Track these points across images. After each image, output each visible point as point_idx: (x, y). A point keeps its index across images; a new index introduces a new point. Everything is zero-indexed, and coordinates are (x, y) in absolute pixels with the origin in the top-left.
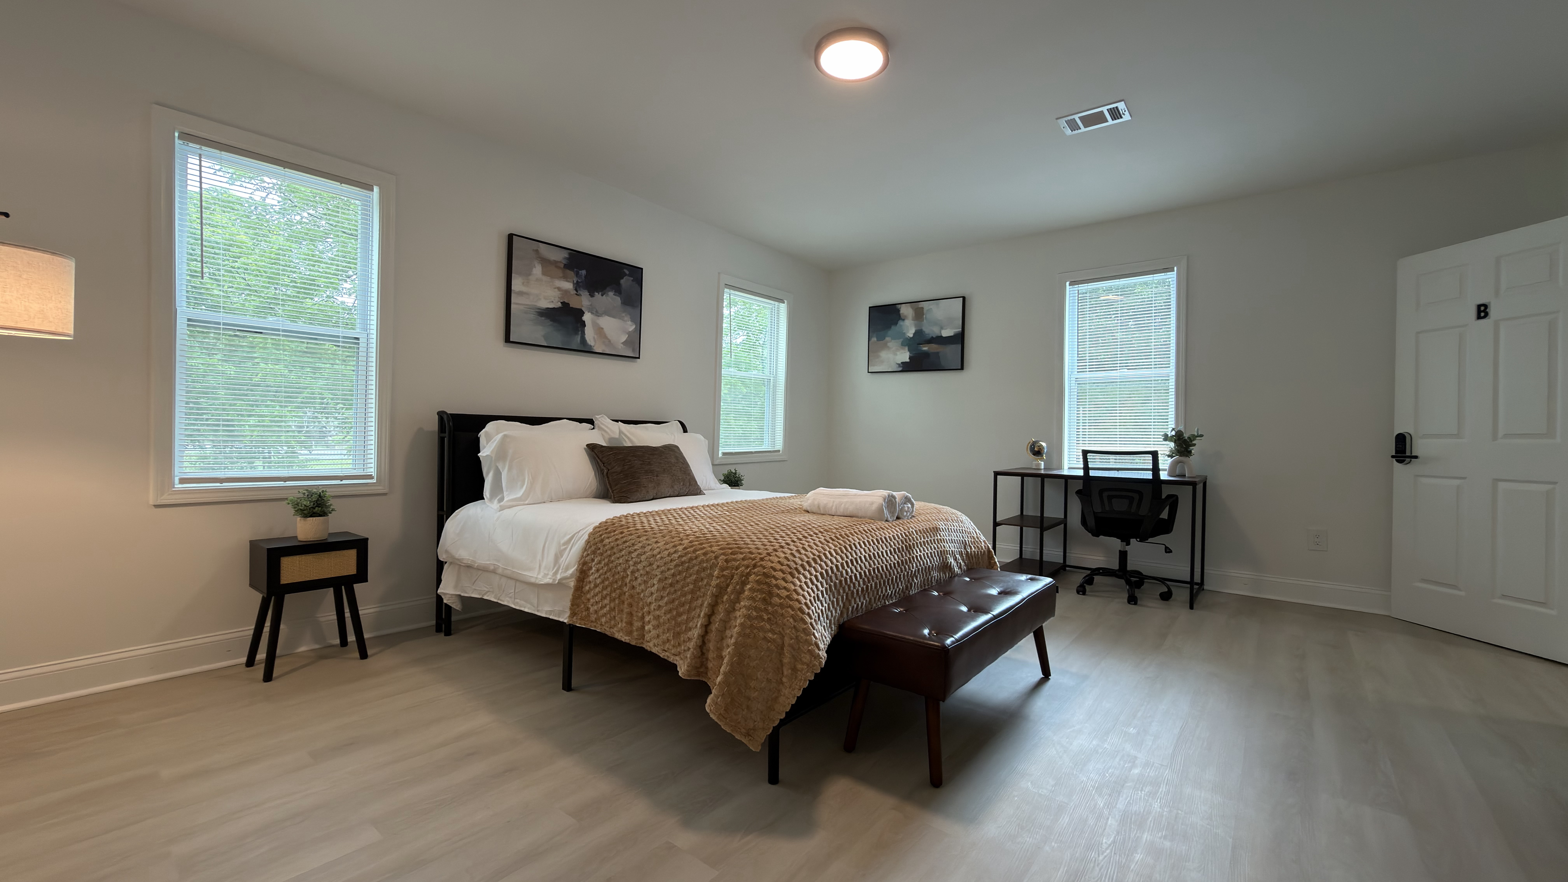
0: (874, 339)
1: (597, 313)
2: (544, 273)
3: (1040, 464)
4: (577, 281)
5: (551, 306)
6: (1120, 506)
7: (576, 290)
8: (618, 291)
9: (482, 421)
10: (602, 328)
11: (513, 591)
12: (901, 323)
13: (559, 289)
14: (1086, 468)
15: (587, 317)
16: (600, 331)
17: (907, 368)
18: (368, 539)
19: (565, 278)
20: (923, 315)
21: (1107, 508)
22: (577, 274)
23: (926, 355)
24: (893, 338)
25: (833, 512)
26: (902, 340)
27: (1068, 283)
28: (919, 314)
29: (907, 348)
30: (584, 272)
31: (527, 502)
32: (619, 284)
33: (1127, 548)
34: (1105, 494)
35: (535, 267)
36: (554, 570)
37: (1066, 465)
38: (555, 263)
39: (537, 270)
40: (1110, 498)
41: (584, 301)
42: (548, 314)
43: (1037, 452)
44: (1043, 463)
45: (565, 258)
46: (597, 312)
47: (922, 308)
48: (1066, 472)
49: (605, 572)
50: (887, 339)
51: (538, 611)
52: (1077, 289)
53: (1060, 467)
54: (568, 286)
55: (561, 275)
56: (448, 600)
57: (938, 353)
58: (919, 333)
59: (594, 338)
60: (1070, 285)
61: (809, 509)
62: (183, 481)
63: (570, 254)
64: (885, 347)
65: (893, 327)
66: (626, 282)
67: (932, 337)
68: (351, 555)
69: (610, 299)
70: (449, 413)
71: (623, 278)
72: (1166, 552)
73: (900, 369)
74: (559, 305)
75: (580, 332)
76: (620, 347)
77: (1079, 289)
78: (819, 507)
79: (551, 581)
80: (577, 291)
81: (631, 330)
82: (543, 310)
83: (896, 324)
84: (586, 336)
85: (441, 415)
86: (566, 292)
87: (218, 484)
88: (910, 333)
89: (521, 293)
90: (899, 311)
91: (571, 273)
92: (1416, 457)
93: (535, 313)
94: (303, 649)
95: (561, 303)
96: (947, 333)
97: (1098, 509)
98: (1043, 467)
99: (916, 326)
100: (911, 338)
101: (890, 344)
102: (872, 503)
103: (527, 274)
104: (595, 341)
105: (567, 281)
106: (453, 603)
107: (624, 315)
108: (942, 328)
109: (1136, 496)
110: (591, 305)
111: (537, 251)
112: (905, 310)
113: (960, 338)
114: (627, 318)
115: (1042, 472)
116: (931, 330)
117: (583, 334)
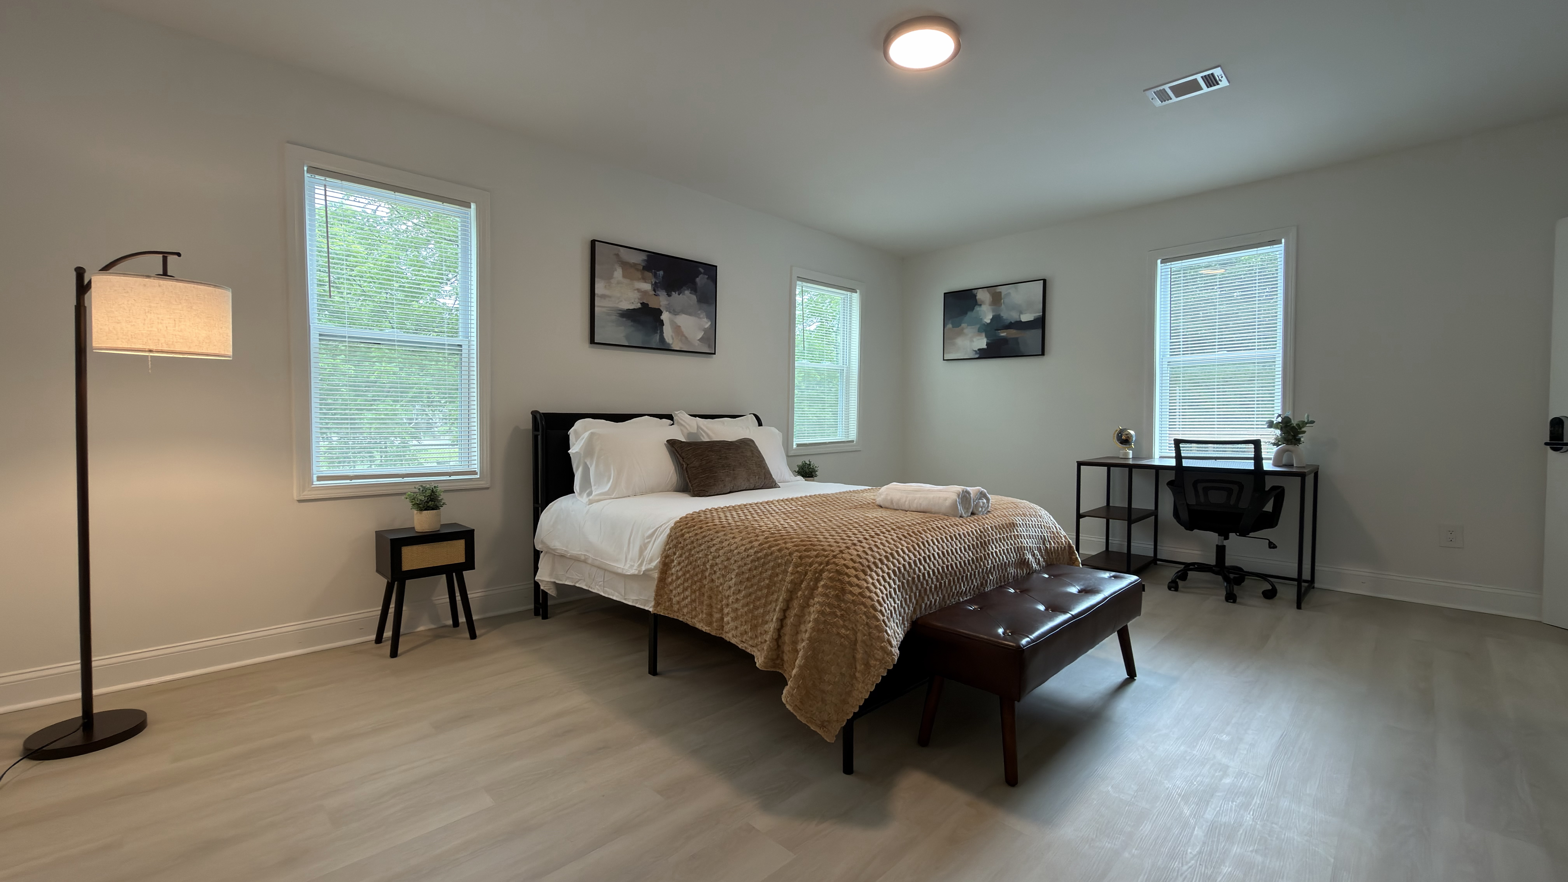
0: (949, 326)
1: (674, 312)
2: (624, 276)
3: (1127, 454)
4: (655, 282)
5: (632, 307)
6: (1217, 498)
7: (654, 290)
8: (694, 290)
9: (570, 419)
10: (680, 326)
11: (603, 580)
12: (977, 308)
13: (638, 290)
14: (1179, 457)
15: (665, 316)
16: (677, 329)
17: (984, 354)
18: (474, 530)
19: (644, 279)
20: (1001, 300)
21: (1202, 499)
22: (655, 275)
23: (1005, 340)
24: (970, 324)
25: (906, 507)
26: (978, 326)
27: (1159, 261)
28: (997, 299)
29: (984, 334)
30: (661, 273)
31: (613, 497)
32: (694, 283)
33: (1226, 543)
34: (1200, 487)
35: (616, 270)
36: (640, 561)
37: (1157, 453)
38: (634, 266)
39: (618, 273)
40: (1206, 490)
41: (662, 301)
42: (629, 315)
43: (1125, 441)
44: (1131, 452)
45: (644, 260)
46: (674, 310)
47: (1000, 292)
48: (1157, 462)
49: (686, 565)
50: (963, 325)
51: (625, 599)
52: (1169, 266)
53: (1151, 457)
54: (647, 287)
55: (640, 277)
56: (545, 587)
57: (1016, 339)
58: (996, 318)
59: (672, 336)
60: (1161, 263)
61: (881, 504)
62: (320, 478)
63: (648, 256)
64: (961, 333)
65: (969, 314)
66: (701, 280)
67: (1011, 322)
68: (461, 544)
69: (687, 297)
70: (541, 412)
71: (698, 277)
72: (1270, 547)
73: (977, 356)
74: (639, 306)
75: (659, 331)
76: (697, 344)
77: (1172, 266)
78: (892, 502)
79: (636, 572)
80: (655, 292)
81: (706, 327)
82: (625, 311)
83: (972, 309)
84: (665, 335)
85: (535, 414)
86: (644, 293)
87: (348, 481)
88: (988, 319)
89: (603, 297)
90: (975, 296)
91: (649, 275)
93: (616, 314)
94: (421, 628)
95: (641, 303)
96: (1026, 318)
97: (1192, 501)
98: (1131, 456)
99: (993, 311)
100: (988, 324)
101: (966, 331)
102: (946, 499)
103: (609, 277)
104: (673, 339)
105: (646, 282)
106: (549, 589)
107: (699, 312)
108: (1021, 313)
109: (1236, 488)
110: (669, 304)
111: (617, 255)
112: (982, 295)
113: (1040, 323)
114: (703, 315)
115: (1131, 462)
116: (1010, 315)
117: (662, 332)
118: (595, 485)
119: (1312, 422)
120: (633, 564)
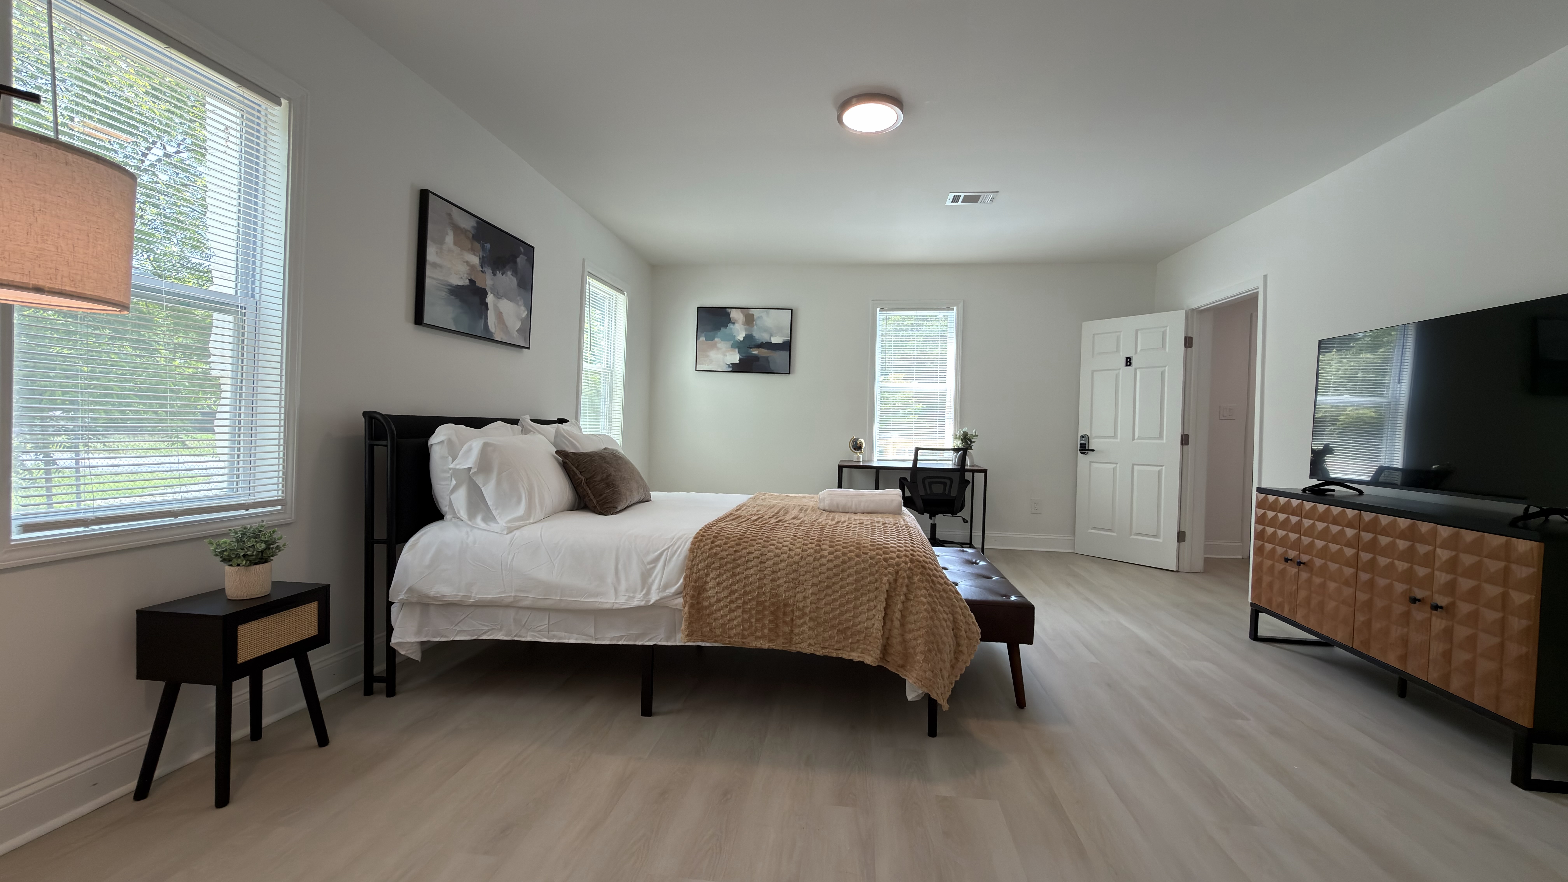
0: (702, 339)
1: (498, 296)
2: (455, 243)
3: (859, 458)
4: (483, 256)
5: (460, 283)
6: (938, 489)
7: (482, 266)
8: (515, 272)
10: (501, 313)
12: (731, 326)
13: (467, 262)
14: (916, 461)
15: (490, 299)
16: (499, 315)
17: (736, 368)
18: (329, 585)
19: (472, 250)
20: (754, 321)
21: (929, 492)
22: (483, 248)
23: (756, 358)
24: (723, 339)
26: (732, 342)
27: (878, 309)
28: (749, 320)
29: (737, 350)
30: (488, 246)
32: (515, 262)
35: (448, 234)
36: (644, 592)
37: (875, 458)
38: (464, 231)
39: (450, 238)
40: (930, 484)
41: (488, 280)
42: (456, 292)
43: (857, 447)
44: (861, 456)
45: (473, 227)
46: (498, 293)
47: (753, 315)
50: (716, 339)
52: (885, 315)
53: (871, 460)
54: (475, 260)
55: (470, 247)
57: (767, 358)
58: (749, 337)
59: (495, 323)
60: (880, 311)
62: (28, 528)
63: (478, 223)
64: (714, 346)
65: (723, 329)
66: (521, 260)
67: (762, 342)
68: (312, 609)
69: (508, 280)
70: (384, 413)
71: (519, 257)
72: (965, 522)
73: (730, 369)
74: (467, 282)
75: (484, 316)
76: (515, 335)
77: (887, 315)
78: (838, 507)
79: (643, 603)
80: (482, 268)
81: (523, 316)
82: (454, 287)
83: (726, 326)
84: (488, 321)
85: (370, 416)
86: (472, 267)
87: (82, 529)
88: (741, 337)
89: (435, 265)
90: (729, 314)
91: (477, 245)
92: (1093, 450)
93: (446, 290)
95: (469, 280)
96: (775, 340)
97: (922, 493)
98: (861, 460)
99: (746, 330)
100: (741, 341)
101: (719, 345)
102: (892, 501)
103: (441, 242)
104: (495, 327)
105: (474, 254)
107: (519, 298)
108: (772, 335)
110: (493, 285)
111: (449, 215)
112: (734, 314)
113: (787, 346)
114: (521, 302)
115: (861, 464)
116: (761, 336)
117: (486, 319)
118: (496, 509)
119: (977, 436)
120: (631, 595)
